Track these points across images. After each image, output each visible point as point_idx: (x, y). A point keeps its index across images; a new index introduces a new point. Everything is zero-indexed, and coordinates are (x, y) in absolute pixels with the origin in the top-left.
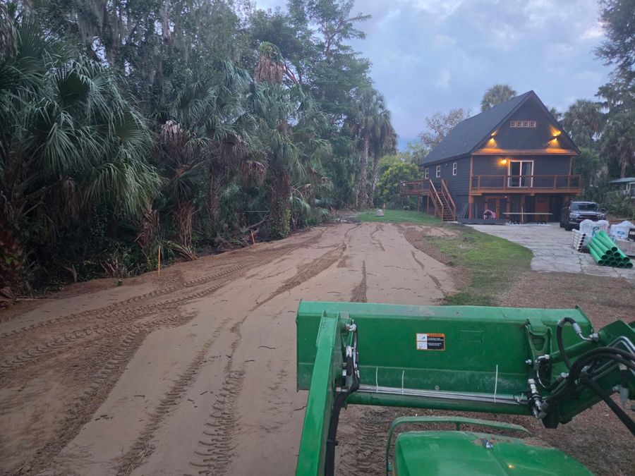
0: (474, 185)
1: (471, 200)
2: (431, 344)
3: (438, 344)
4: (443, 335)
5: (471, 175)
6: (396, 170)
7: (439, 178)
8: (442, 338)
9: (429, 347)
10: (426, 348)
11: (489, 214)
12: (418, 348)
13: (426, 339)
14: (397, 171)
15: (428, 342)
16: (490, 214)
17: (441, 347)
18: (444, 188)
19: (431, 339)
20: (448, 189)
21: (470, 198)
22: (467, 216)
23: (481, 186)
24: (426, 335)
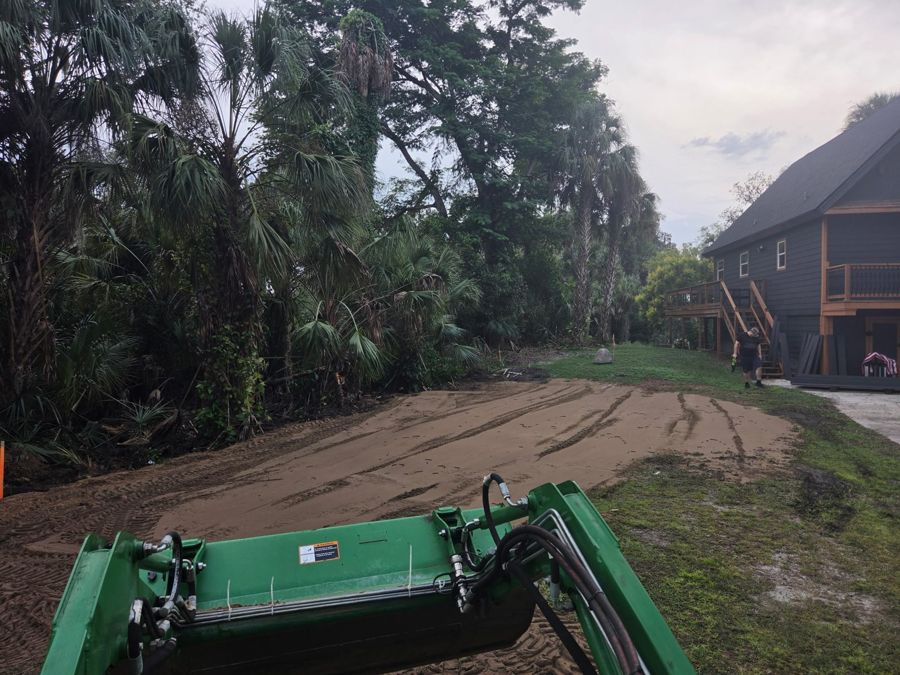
0: (835, 288)
1: (825, 329)
2: (319, 555)
3: (330, 554)
4: (336, 543)
5: (825, 265)
6: (669, 271)
7: (745, 279)
8: (334, 546)
9: (317, 559)
10: (313, 560)
11: (877, 364)
12: (302, 562)
13: (313, 551)
14: (671, 273)
15: (316, 553)
16: (883, 364)
17: (336, 555)
18: (757, 302)
19: (319, 550)
20: (766, 302)
21: (823, 321)
22: (816, 368)
23: (853, 290)
24: (312, 547)
